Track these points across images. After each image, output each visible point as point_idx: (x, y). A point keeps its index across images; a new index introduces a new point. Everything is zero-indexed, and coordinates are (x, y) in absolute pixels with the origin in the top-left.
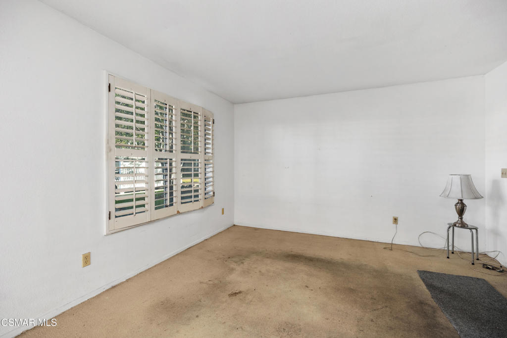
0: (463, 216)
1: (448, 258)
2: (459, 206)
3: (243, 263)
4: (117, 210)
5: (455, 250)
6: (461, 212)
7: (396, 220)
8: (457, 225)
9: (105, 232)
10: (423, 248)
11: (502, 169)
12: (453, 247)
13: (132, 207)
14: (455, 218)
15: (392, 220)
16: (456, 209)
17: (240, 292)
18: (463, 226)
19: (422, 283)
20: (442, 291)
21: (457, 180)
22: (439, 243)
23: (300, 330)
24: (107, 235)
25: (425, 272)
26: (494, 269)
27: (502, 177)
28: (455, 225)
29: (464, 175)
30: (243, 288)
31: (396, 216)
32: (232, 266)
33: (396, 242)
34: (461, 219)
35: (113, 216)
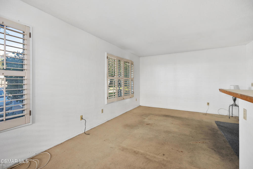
0: (236, 102)
1: (229, 118)
3: (148, 117)
4: (109, 96)
5: (233, 116)
6: (235, 100)
7: (208, 104)
8: (233, 105)
9: (106, 103)
10: (220, 115)
11: (252, 83)
12: (232, 114)
13: (113, 96)
14: (232, 102)
15: (207, 104)
16: (233, 99)
17: (149, 124)
18: (236, 105)
19: (216, 124)
20: (222, 126)
22: (226, 113)
23: (171, 132)
24: (107, 104)
25: (218, 121)
27: (252, 86)
29: (235, 86)
30: (150, 123)
31: (208, 102)
32: (144, 117)
34: (235, 103)
35: (108, 98)
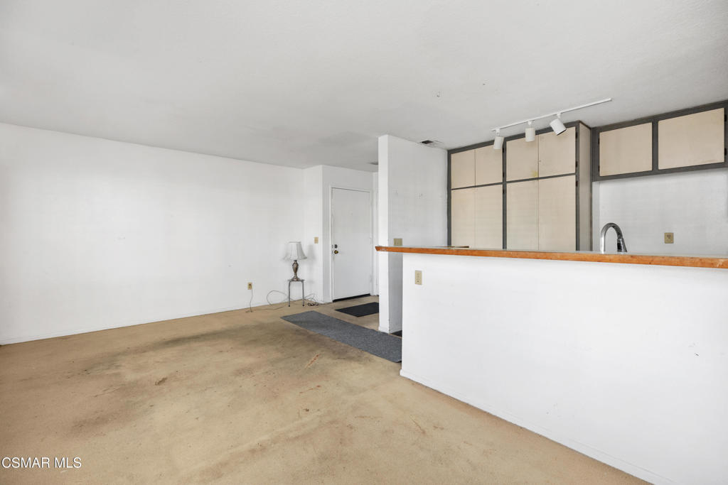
0: (297, 273)
2: (295, 266)
6: (296, 270)
7: (250, 285)
10: (271, 305)
14: (292, 275)
15: (247, 286)
16: (293, 268)
17: (165, 379)
18: (298, 280)
19: (289, 323)
20: (301, 322)
21: (294, 246)
22: (284, 298)
25: (285, 316)
26: (314, 305)
27: (315, 243)
28: (293, 280)
29: (298, 242)
31: (250, 282)
33: (254, 305)
34: (296, 275)
